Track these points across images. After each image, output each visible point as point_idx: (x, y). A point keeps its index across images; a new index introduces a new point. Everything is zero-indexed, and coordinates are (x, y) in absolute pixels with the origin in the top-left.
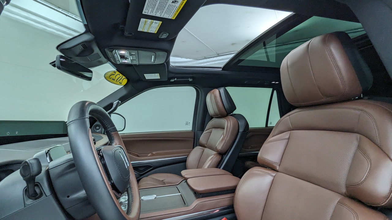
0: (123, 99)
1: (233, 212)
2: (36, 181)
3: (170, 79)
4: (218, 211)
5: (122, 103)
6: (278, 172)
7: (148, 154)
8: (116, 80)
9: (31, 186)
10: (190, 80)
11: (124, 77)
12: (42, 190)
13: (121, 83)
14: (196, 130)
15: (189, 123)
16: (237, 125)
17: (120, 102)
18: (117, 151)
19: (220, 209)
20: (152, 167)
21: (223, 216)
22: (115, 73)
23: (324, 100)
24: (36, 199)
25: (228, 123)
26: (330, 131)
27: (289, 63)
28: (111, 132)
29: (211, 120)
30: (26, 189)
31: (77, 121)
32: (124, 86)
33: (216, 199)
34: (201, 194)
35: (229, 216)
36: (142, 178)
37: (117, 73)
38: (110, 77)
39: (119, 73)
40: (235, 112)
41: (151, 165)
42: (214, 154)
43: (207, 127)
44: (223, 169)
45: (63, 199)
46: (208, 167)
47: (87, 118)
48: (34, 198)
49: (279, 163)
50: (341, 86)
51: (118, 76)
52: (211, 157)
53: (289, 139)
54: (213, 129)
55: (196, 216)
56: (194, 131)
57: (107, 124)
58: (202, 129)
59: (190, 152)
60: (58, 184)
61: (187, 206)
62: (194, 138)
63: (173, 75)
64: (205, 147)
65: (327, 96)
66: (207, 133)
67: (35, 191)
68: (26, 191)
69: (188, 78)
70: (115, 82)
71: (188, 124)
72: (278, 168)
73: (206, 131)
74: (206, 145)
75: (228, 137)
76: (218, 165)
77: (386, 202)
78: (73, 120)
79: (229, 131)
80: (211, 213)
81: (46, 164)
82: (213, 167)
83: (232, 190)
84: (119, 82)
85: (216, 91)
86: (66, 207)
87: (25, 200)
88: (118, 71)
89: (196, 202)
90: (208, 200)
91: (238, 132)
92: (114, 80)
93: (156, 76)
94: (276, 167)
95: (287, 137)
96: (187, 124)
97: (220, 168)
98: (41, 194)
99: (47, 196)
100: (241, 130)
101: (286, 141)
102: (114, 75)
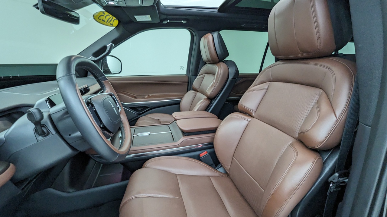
0: (117, 42)
1: (213, 147)
2: (42, 123)
3: (162, 20)
4: (201, 146)
5: (115, 46)
6: (253, 117)
7: (145, 96)
8: (106, 21)
9: (39, 127)
10: (184, 22)
11: (114, 18)
12: (48, 130)
13: (112, 25)
14: (190, 74)
15: (184, 67)
16: (227, 73)
17: (113, 45)
18: (106, 99)
19: (203, 145)
20: (148, 108)
21: (204, 151)
22: (104, 13)
23: (300, 55)
24: (45, 136)
25: (219, 69)
26: (301, 85)
27: (276, 14)
28: (102, 80)
29: (205, 65)
30: (35, 129)
31: (65, 78)
32: (116, 27)
33: (199, 137)
34: (187, 133)
35: (209, 150)
36: (139, 118)
37: (106, 14)
38: (100, 18)
39: (108, 14)
40: (227, 59)
41: (148, 106)
42: (204, 99)
43: (201, 72)
44: (211, 112)
45: (66, 137)
46: (198, 110)
47: (74, 74)
48: (44, 136)
49: (255, 110)
50: (317, 43)
51: (108, 17)
52: (202, 101)
53: (267, 89)
54: (206, 74)
55: (181, 149)
56: (188, 76)
57: (96, 74)
58: (196, 73)
59: (183, 96)
60: (60, 126)
61: (175, 142)
62: (188, 83)
63: (165, 17)
64: (198, 91)
65: (304, 52)
66: (200, 78)
67: (43, 131)
68: (36, 130)
69: (181, 19)
70: (105, 23)
71: (183, 69)
72: (253, 114)
73: (199, 76)
74: (198, 90)
75: (218, 84)
76: (206, 109)
77: (320, 146)
78: (61, 76)
79: (219, 77)
80: (196, 148)
81: (47, 110)
82: (201, 110)
83: (214, 131)
84: (110, 23)
85: (210, 36)
86: (69, 142)
87: (37, 137)
88: (107, 11)
89: (183, 139)
90: (192, 138)
91: (228, 78)
92: (104, 21)
93: (147, 18)
94: (252, 113)
95: (266, 87)
96: (181, 68)
97: (208, 111)
98: (48, 133)
99: (53, 134)
100: (231, 77)
101: (265, 91)
102: (103, 15)
